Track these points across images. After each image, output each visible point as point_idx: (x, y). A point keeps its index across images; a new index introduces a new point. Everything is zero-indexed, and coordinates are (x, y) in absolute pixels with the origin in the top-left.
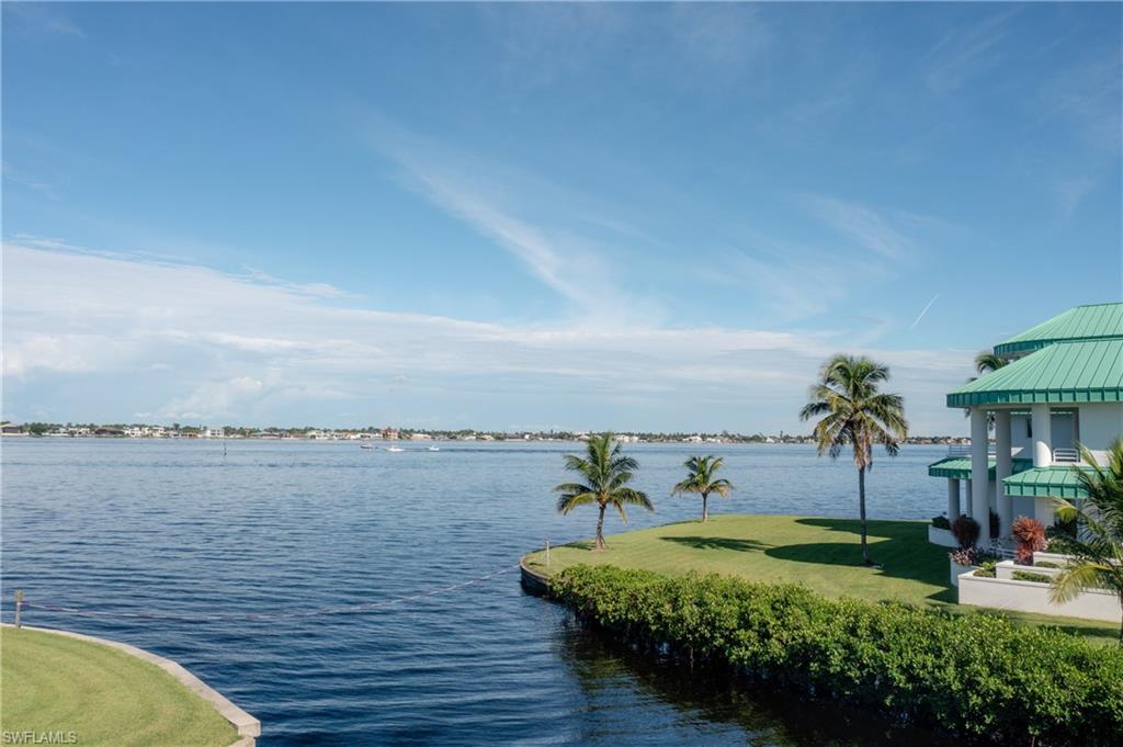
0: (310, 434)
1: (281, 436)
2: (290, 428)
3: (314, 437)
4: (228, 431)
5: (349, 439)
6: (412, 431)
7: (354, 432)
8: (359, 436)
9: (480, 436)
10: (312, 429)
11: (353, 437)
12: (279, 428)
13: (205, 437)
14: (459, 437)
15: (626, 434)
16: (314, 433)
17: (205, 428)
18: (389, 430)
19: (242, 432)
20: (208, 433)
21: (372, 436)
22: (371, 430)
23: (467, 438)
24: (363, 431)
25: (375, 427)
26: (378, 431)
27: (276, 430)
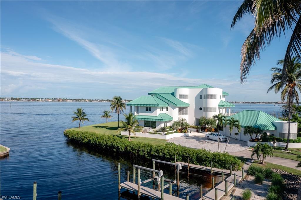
0: (37, 100)
1: (28, 100)
2: (31, 98)
3: (38, 101)
4: (12, 99)
5: (48, 101)
6: (67, 99)
7: (50, 99)
8: (51, 100)
9: (85, 101)
10: (37, 98)
11: (49, 101)
12: (28, 98)
13: (5, 101)
14: (79, 101)
15: (124, 100)
16: (38, 100)
17: (5, 98)
18: (60, 99)
19: (17, 99)
20: (6, 99)
21: (55, 100)
22: (55, 99)
23: (82, 101)
24: (52, 99)
25: (56, 98)
26: (57, 99)
27: (27, 99)
